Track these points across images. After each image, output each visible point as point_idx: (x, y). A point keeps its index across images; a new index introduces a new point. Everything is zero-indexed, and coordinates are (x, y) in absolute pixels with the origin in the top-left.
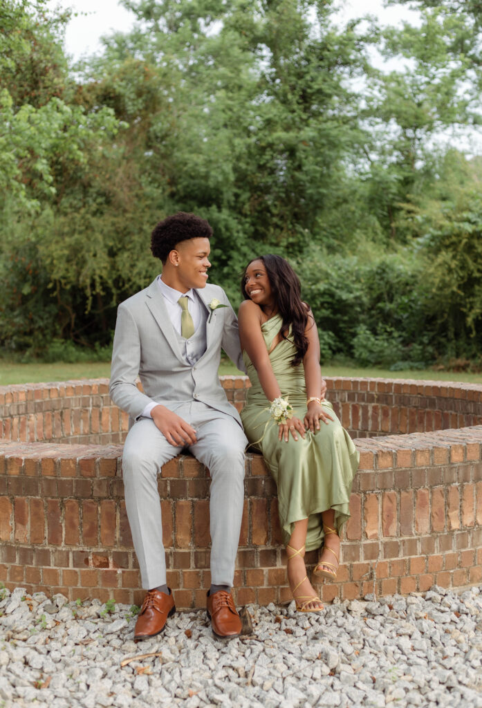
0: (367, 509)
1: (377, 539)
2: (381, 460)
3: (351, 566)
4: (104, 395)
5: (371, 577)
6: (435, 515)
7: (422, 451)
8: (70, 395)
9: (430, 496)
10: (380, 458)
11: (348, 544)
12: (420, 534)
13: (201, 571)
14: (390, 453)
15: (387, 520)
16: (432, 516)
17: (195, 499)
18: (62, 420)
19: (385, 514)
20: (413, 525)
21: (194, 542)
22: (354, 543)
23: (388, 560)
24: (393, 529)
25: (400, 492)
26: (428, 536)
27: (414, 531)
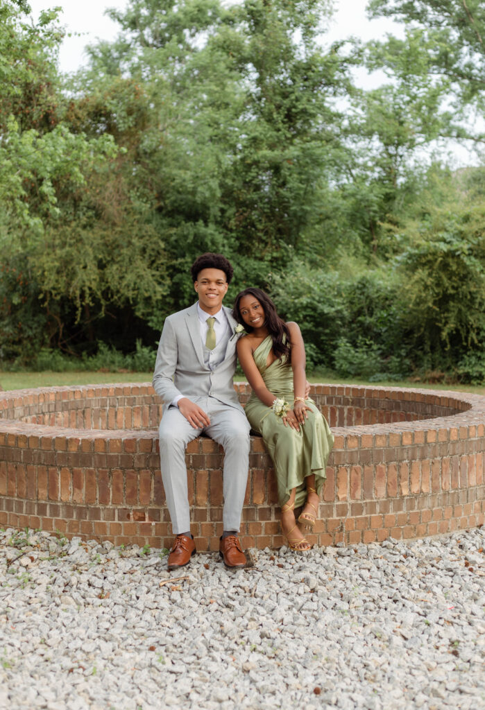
0: (339, 479)
1: (347, 501)
2: (349, 442)
3: (327, 521)
4: (119, 397)
5: (342, 530)
6: (390, 484)
7: (381, 436)
8: (91, 397)
9: (386, 470)
11: (324, 504)
12: (379, 498)
13: (215, 523)
14: (356, 437)
15: (355, 486)
16: (387, 484)
17: (211, 470)
18: (84, 418)
19: (352, 482)
20: (373, 491)
21: (210, 502)
22: (329, 504)
23: (354, 517)
24: (359, 494)
25: (363, 466)
26: (385, 499)
27: (374, 496)
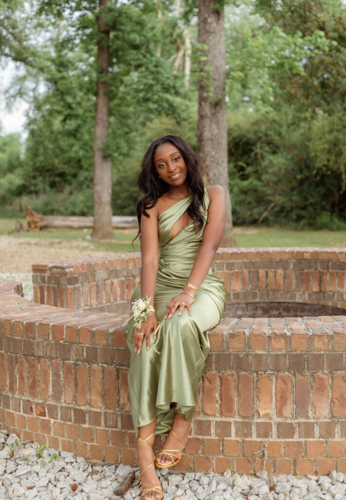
0: (259, 389)
1: (270, 418)
2: (273, 342)
3: (243, 441)
5: (264, 455)
6: (335, 400)
7: (320, 336)
9: (330, 381)
10: (273, 340)
11: (240, 420)
12: (318, 418)
13: (110, 429)
14: (284, 336)
15: (282, 400)
16: (332, 401)
19: (279, 395)
20: (310, 409)
21: (105, 403)
22: (246, 420)
23: (283, 440)
24: (289, 409)
25: (294, 375)
26: (327, 420)
27: (310, 414)
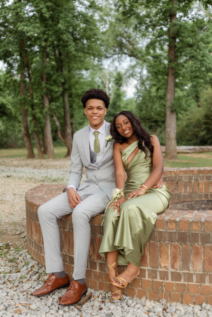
0: (161, 251)
1: (167, 269)
2: (169, 225)
3: (152, 281)
6: (206, 261)
7: (196, 222)
9: (203, 249)
10: (168, 223)
11: (150, 269)
12: (195, 271)
14: (175, 221)
15: (174, 259)
16: (204, 261)
19: (172, 255)
20: (190, 265)
22: (154, 269)
23: (174, 282)
24: (179, 264)
25: (181, 244)
26: (201, 272)
27: (191, 268)
